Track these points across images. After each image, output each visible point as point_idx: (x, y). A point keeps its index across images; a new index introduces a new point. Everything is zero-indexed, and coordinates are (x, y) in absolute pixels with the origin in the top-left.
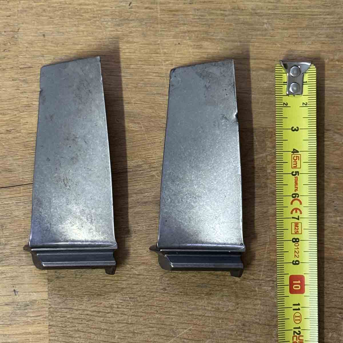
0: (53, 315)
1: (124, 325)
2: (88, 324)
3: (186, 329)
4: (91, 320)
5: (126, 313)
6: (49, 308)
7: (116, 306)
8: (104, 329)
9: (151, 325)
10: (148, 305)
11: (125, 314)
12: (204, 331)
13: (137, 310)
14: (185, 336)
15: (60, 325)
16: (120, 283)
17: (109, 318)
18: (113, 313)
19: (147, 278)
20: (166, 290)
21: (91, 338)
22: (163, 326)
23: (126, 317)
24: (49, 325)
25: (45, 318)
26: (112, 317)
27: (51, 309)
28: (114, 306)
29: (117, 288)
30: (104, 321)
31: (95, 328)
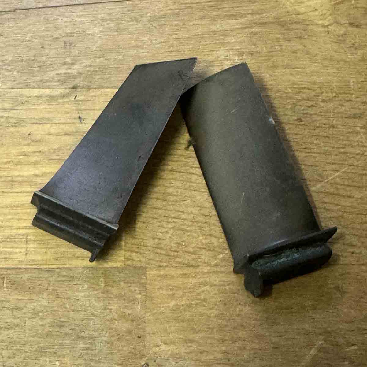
3: (338, 171)
20: (301, 121)
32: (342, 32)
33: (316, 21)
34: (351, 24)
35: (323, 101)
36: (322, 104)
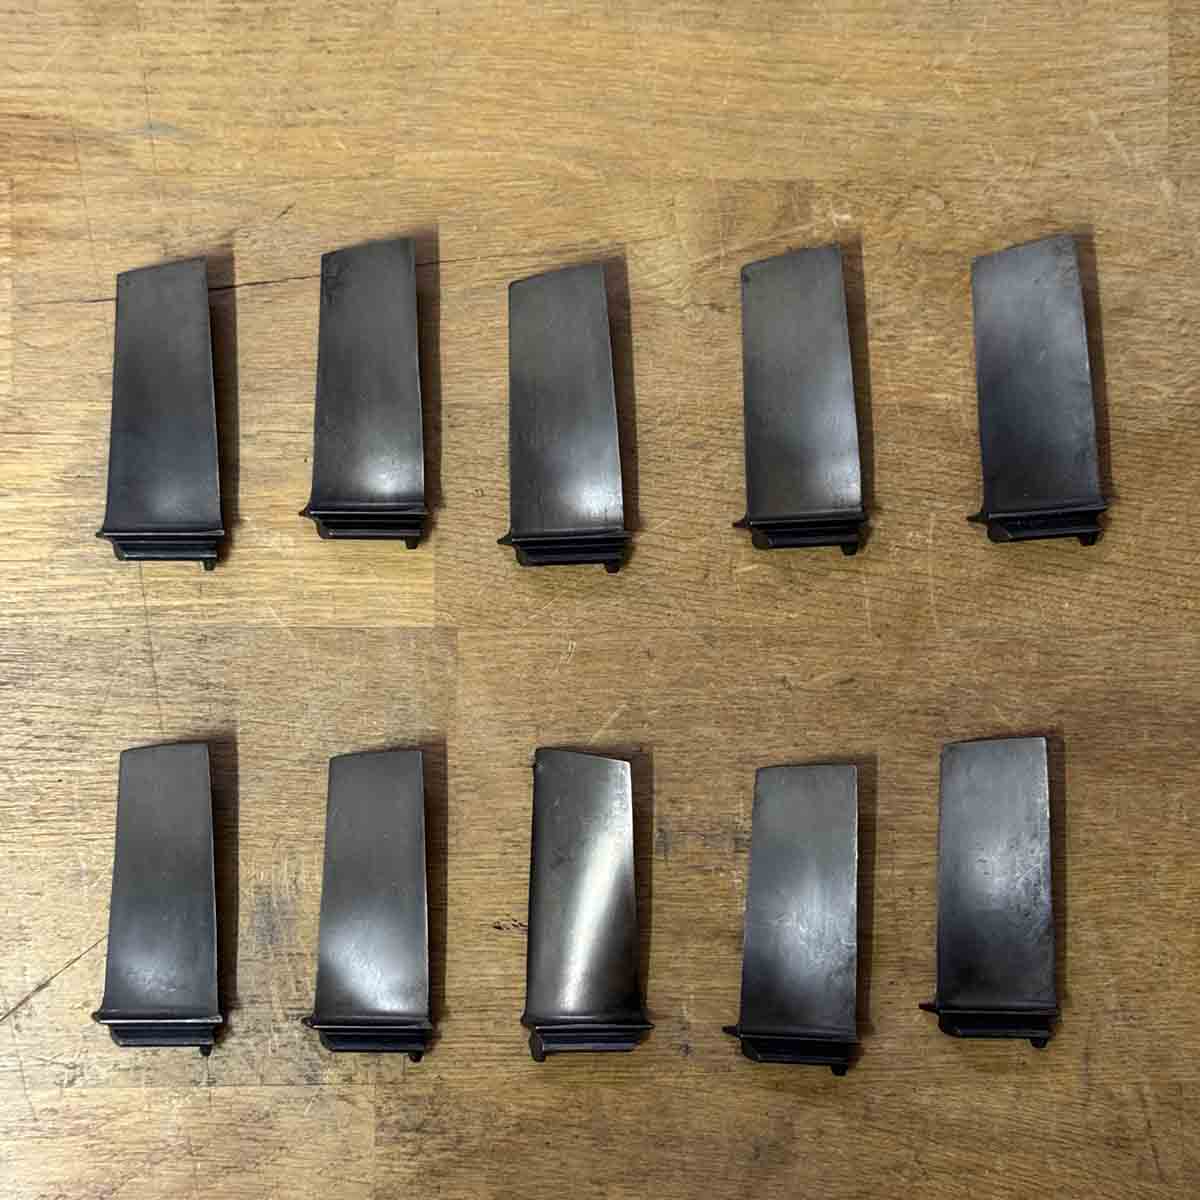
12: (697, 524)
14: (666, 530)
32: (698, 319)
33: (668, 301)
34: (713, 306)
35: (662, 424)
36: (660, 429)
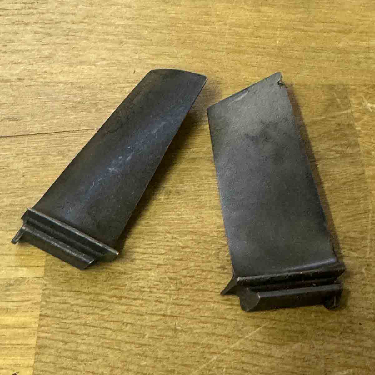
0: (48, 300)
1: (159, 317)
2: (103, 316)
3: (259, 326)
4: (107, 309)
5: (163, 300)
6: (44, 290)
7: (148, 290)
8: (128, 323)
9: (203, 319)
10: (198, 290)
11: (162, 302)
12: (288, 330)
13: (180, 297)
14: (258, 337)
15: (58, 315)
16: (155, 258)
17: (137, 306)
18: (142, 299)
19: (196, 253)
21: (107, 336)
22: (222, 321)
23: (164, 306)
24: (40, 315)
25: (35, 304)
26: (141, 305)
27: (47, 292)
28: (146, 289)
29: (151, 264)
30: (129, 311)
31: (114, 322)
